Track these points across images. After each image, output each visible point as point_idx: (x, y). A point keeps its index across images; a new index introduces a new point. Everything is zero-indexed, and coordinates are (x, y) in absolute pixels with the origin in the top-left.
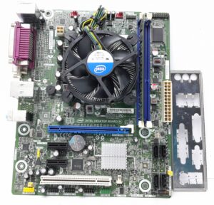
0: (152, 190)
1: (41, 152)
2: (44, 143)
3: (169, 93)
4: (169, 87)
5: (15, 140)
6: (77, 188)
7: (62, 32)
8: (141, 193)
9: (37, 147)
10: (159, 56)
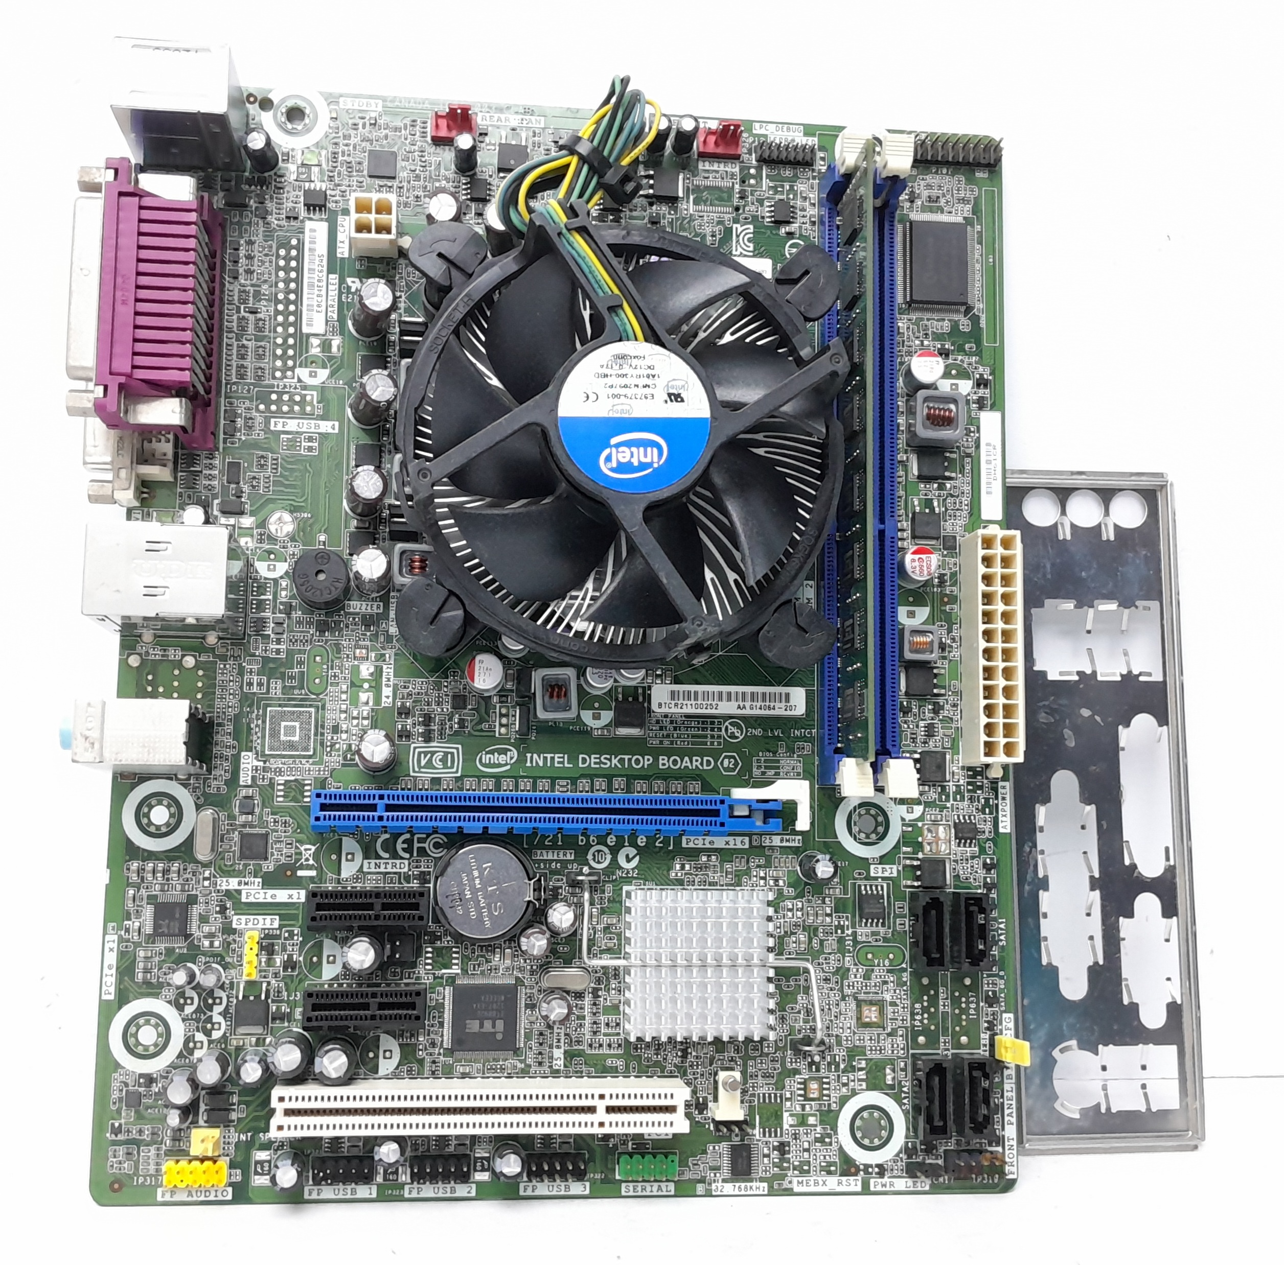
0: (909, 1151)
1: (267, 946)
2: (282, 895)
3: (1007, 599)
4: (1006, 562)
5: (104, 876)
6: (480, 1153)
7: (383, 229)
8: (848, 1167)
9: (238, 921)
10: (945, 386)
